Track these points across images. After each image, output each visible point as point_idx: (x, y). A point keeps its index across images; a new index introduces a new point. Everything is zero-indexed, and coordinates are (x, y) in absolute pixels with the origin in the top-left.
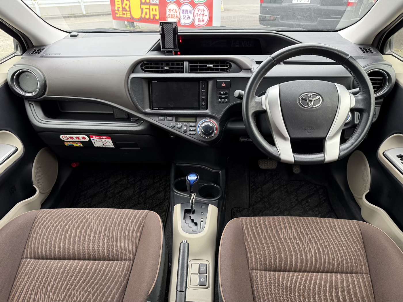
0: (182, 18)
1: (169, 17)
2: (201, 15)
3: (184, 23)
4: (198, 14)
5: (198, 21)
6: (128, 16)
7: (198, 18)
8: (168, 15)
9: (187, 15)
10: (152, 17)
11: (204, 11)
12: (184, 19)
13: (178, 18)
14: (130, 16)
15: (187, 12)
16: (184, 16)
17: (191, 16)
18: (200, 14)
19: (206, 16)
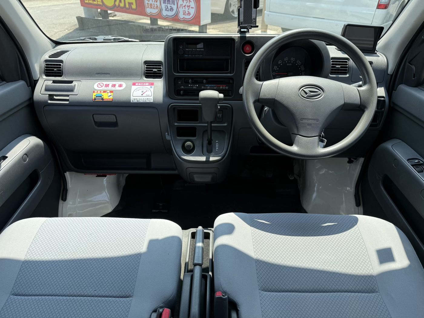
0: (164, 9)
1: (148, 7)
2: (186, 7)
3: (167, 15)
4: (183, 6)
5: (183, 13)
6: (99, 3)
7: (183, 11)
8: (146, 4)
9: (169, 5)
10: (127, 6)
11: (190, 2)
12: (166, 11)
13: (158, 9)
14: (101, 3)
15: (169, 2)
16: (166, 7)
17: (175, 7)
18: (186, 5)
19: (193, 8)
